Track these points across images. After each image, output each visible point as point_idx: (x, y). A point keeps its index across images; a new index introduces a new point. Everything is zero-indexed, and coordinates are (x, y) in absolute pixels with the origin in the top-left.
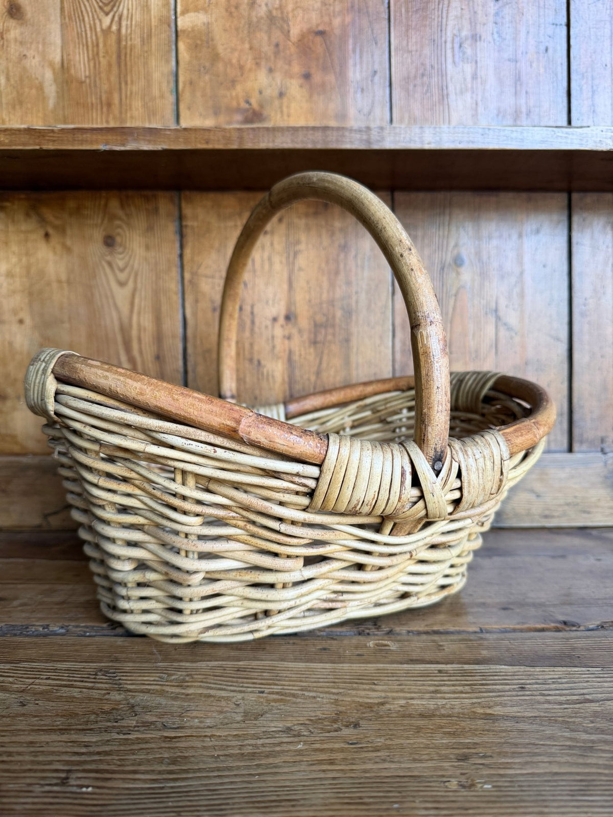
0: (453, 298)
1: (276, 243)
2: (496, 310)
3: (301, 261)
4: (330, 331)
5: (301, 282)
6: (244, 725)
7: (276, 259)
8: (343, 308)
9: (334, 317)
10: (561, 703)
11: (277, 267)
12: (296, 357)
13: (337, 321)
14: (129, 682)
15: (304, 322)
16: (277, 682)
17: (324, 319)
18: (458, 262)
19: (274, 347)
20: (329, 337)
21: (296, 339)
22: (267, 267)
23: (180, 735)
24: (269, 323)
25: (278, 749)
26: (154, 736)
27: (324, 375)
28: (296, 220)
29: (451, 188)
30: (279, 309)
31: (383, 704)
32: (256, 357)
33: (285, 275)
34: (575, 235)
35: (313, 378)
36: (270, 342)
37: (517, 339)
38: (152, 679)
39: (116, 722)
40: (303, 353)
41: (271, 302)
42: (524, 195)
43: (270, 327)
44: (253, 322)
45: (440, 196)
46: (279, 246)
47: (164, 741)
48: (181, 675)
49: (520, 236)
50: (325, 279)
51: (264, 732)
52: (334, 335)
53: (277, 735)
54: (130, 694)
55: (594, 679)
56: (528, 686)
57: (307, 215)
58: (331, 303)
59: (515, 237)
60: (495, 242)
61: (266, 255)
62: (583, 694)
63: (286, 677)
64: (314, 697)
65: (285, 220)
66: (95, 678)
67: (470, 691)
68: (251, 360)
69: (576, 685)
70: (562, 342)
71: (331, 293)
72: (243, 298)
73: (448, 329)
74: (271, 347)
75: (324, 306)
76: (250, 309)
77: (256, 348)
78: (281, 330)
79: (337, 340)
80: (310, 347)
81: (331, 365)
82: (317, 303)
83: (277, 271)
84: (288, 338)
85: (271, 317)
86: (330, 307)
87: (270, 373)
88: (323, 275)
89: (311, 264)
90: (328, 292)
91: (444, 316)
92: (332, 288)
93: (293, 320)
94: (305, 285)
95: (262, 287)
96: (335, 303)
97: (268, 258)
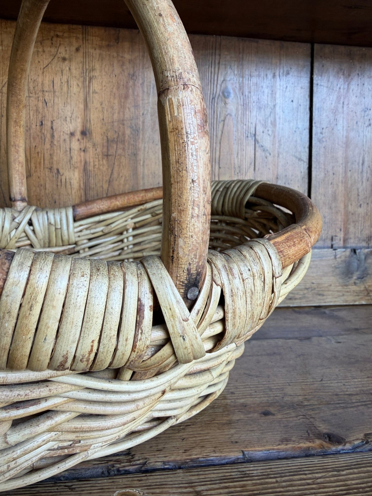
0: (222, 123)
1: (73, 68)
2: (255, 135)
3: (96, 85)
4: (120, 146)
5: (95, 104)
7: (74, 83)
8: (131, 127)
9: (124, 134)
11: (75, 89)
12: (90, 167)
13: (127, 138)
15: (97, 137)
17: (115, 136)
18: (225, 95)
19: (71, 158)
20: (120, 151)
21: (91, 151)
22: (65, 89)
24: (67, 137)
27: (116, 183)
28: (91, 51)
29: (221, 33)
30: (76, 125)
32: (55, 167)
33: (82, 95)
34: (315, 77)
35: (105, 186)
36: (68, 153)
37: (270, 158)
40: (97, 163)
41: (68, 119)
42: (278, 43)
43: (68, 140)
44: (53, 136)
45: (212, 39)
46: (76, 72)
49: (274, 76)
50: (116, 101)
52: (124, 149)
57: (101, 47)
58: (122, 122)
59: (270, 76)
60: (254, 80)
61: (65, 78)
65: (81, 49)
68: (51, 169)
70: (304, 162)
71: (121, 113)
72: (44, 115)
73: (218, 148)
74: (69, 158)
75: (116, 124)
76: (49, 124)
77: (55, 158)
78: (77, 143)
79: (127, 154)
80: (103, 159)
81: (121, 175)
82: (109, 121)
83: (74, 92)
84: (84, 151)
85: (69, 132)
86: (121, 126)
87: (67, 180)
88: (115, 98)
89: (104, 89)
90: (119, 113)
91: (215, 137)
92: (122, 110)
93: (88, 135)
94: (99, 105)
95: (61, 106)
96: (125, 122)
97: (66, 80)
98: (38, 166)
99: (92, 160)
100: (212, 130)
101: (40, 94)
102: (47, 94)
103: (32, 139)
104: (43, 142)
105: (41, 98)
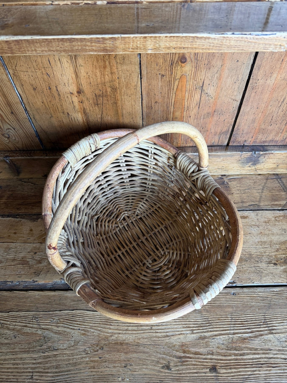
0: (178, 80)
2: (202, 87)
3: (80, 61)
4: (105, 98)
5: (82, 73)
6: (74, 348)
7: (64, 60)
8: (111, 87)
9: (106, 91)
10: (159, 337)
11: (66, 64)
12: (88, 111)
13: (108, 93)
14: (42, 324)
15: (89, 94)
16: (83, 323)
17: (101, 93)
18: (183, 60)
20: (105, 102)
21: (86, 102)
22: (59, 65)
23: (58, 353)
24: (68, 95)
25: (82, 360)
26: (51, 354)
27: (105, 119)
30: (73, 88)
31: (111, 336)
32: (66, 111)
33: (72, 69)
36: (72, 104)
37: (212, 101)
38: (48, 321)
39: (41, 347)
40: (91, 109)
41: (67, 84)
43: (69, 97)
44: (59, 95)
47: (54, 357)
48: (57, 319)
50: (98, 71)
51: (79, 351)
52: (108, 100)
53: (82, 353)
54: (43, 330)
55: (173, 323)
56: (153, 327)
58: (104, 84)
61: (57, 57)
62: (167, 332)
63: (86, 320)
64: (93, 332)
66: (32, 322)
67: (136, 329)
68: (63, 113)
69: (167, 326)
70: (237, 101)
71: (103, 79)
72: (49, 83)
73: (174, 97)
74: (73, 107)
75: (100, 86)
76: (55, 88)
77: (64, 107)
78: (76, 98)
79: (110, 102)
80: (95, 106)
81: (108, 114)
82: (95, 84)
83: (66, 66)
84: (82, 102)
85: (69, 92)
86: (103, 86)
87: (75, 118)
88: (96, 68)
89: (87, 62)
90: (101, 78)
91: (172, 90)
92: (102, 76)
93: (82, 93)
94: (85, 74)
95: (59, 76)
96: (106, 84)
97: (58, 59)
98: (55, 111)
99: (88, 107)
100: (170, 85)
101: (43, 69)
102: (47, 69)
103: (46, 97)
104: (54, 98)
105: (44, 72)
